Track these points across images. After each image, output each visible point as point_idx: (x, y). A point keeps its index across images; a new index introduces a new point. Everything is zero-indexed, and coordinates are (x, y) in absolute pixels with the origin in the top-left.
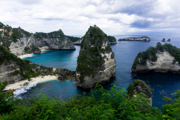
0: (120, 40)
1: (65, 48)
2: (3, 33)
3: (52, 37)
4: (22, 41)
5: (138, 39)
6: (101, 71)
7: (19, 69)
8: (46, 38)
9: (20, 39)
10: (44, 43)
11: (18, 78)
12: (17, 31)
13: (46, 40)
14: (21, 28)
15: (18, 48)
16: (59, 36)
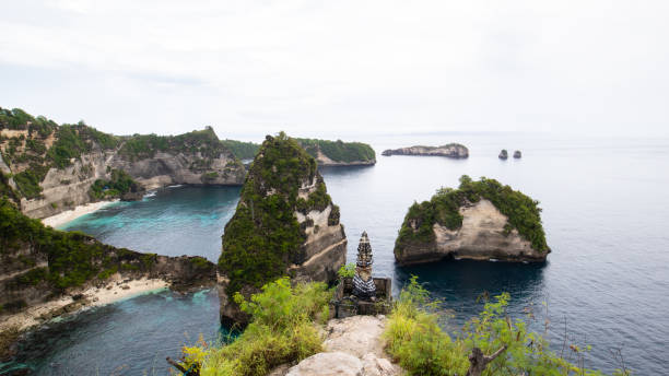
0: (388, 153)
1: (220, 180)
2: (24, 142)
3: (184, 149)
4: (85, 162)
5: (437, 152)
6: (294, 266)
7: (44, 264)
8: (163, 150)
9: (78, 158)
10: (158, 165)
11: (38, 293)
12: (74, 133)
13: (166, 156)
14: (88, 124)
15: (71, 185)
16: (204, 146)
